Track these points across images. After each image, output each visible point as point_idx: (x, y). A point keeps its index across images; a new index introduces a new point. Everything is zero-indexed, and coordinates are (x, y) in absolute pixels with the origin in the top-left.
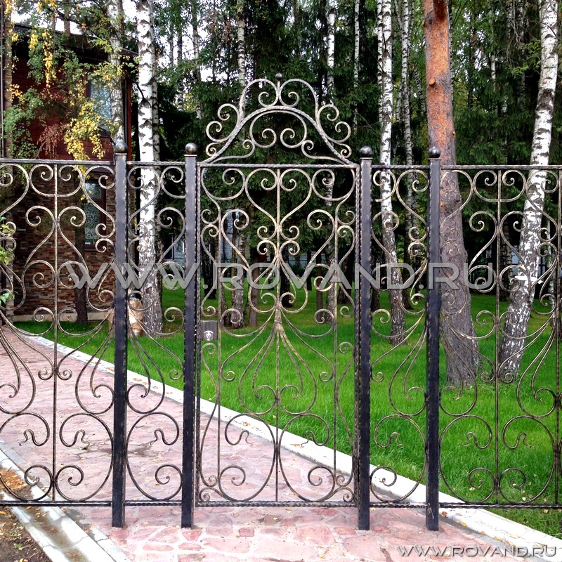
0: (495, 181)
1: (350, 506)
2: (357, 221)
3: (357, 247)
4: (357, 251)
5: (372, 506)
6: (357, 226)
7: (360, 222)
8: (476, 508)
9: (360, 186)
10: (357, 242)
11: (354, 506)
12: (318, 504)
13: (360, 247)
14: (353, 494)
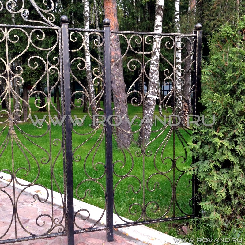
0: (141, 41)
1: (63, 235)
2: (61, 64)
3: (61, 80)
4: (61, 83)
5: (76, 233)
6: (61, 67)
7: (63, 64)
8: (133, 225)
9: (62, 41)
10: (61, 77)
11: (65, 235)
12: (43, 237)
13: (63, 80)
14: (64, 228)
